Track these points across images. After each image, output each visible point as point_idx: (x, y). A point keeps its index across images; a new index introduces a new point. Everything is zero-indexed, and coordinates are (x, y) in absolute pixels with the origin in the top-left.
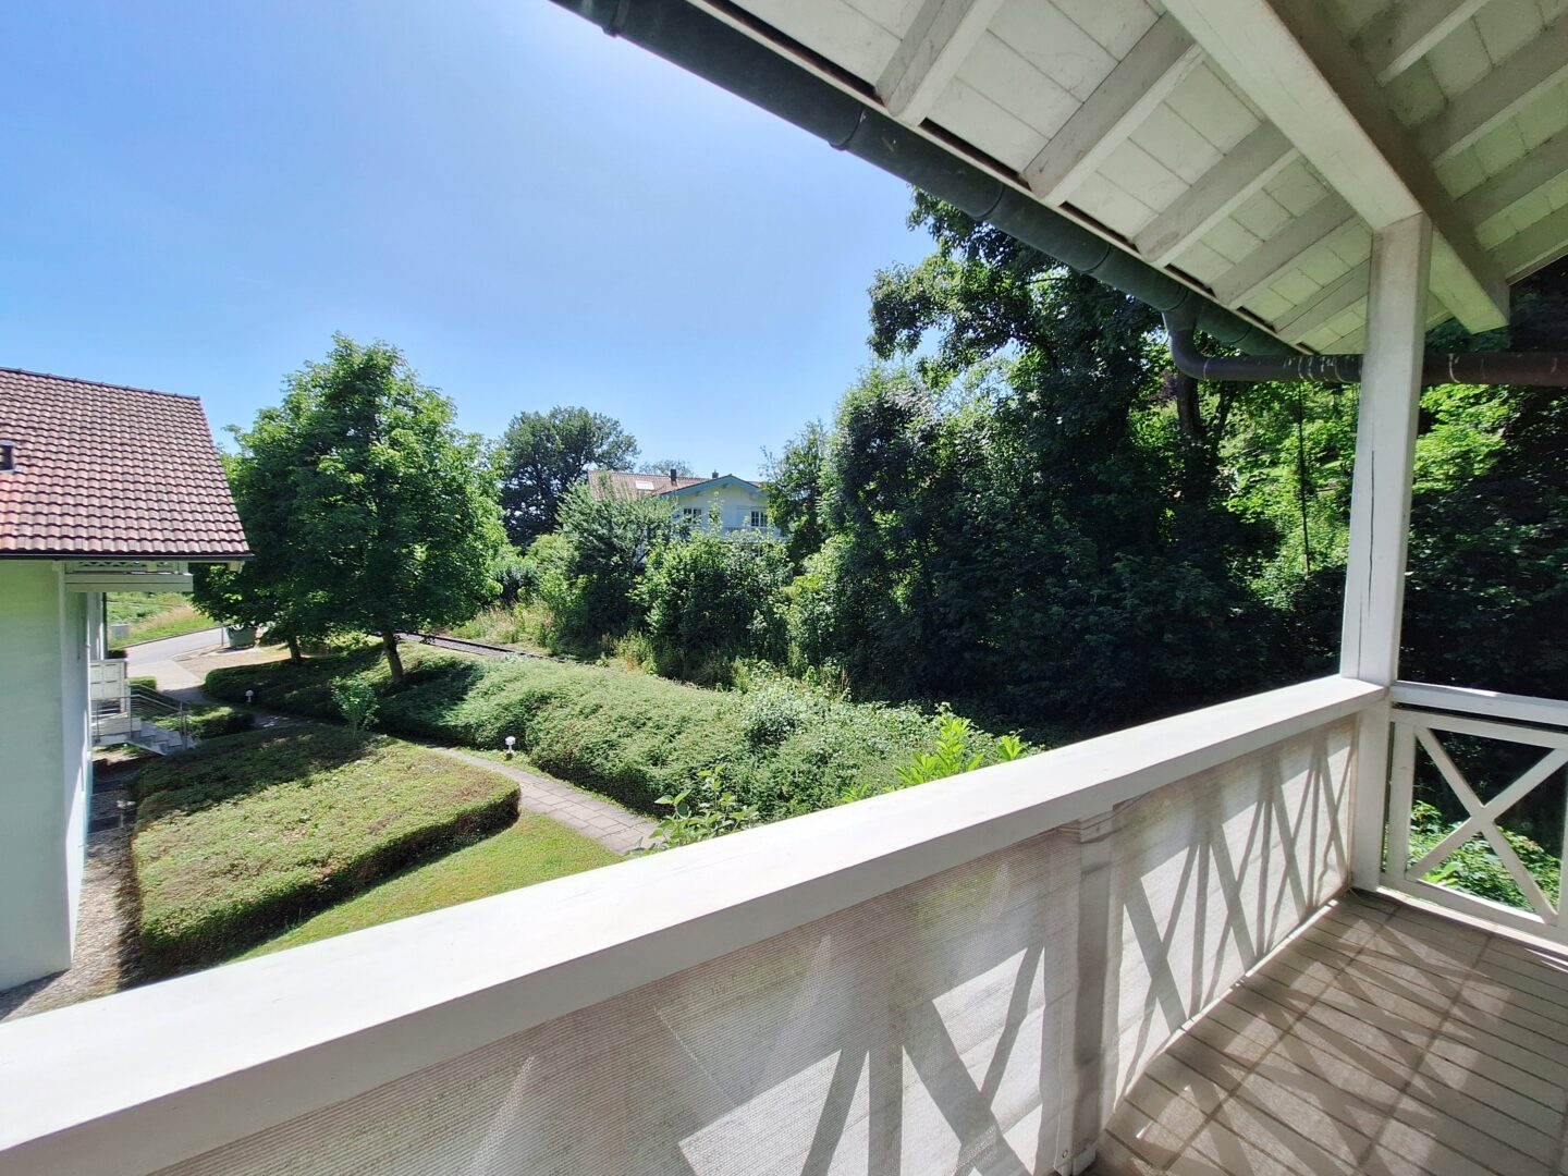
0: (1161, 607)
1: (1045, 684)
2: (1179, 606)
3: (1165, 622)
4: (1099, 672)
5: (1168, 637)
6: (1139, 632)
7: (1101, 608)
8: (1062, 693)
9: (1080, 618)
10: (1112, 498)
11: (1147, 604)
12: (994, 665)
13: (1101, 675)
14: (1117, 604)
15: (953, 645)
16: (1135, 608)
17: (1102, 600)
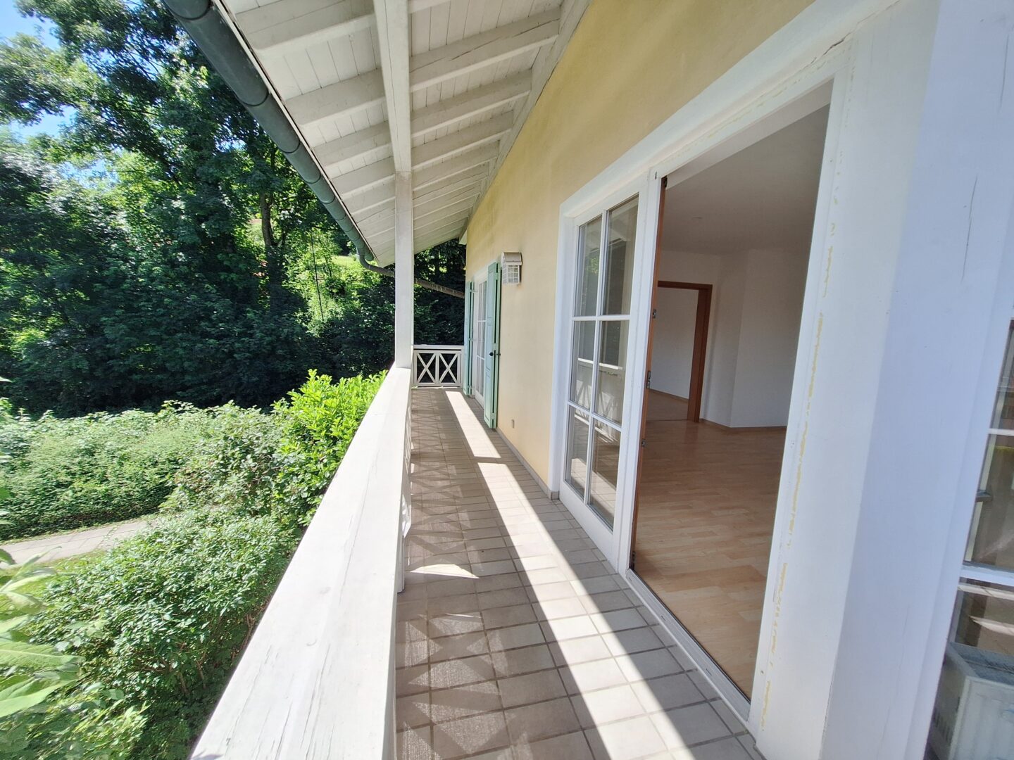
0: (274, 337)
1: (204, 387)
2: (283, 336)
3: (277, 344)
4: (241, 375)
5: (280, 352)
6: (264, 350)
7: (243, 339)
8: (218, 390)
9: (228, 345)
10: (233, 276)
11: (267, 335)
12: (160, 381)
13: (244, 376)
14: (251, 336)
15: (122, 371)
16: (261, 338)
17: (242, 334)
